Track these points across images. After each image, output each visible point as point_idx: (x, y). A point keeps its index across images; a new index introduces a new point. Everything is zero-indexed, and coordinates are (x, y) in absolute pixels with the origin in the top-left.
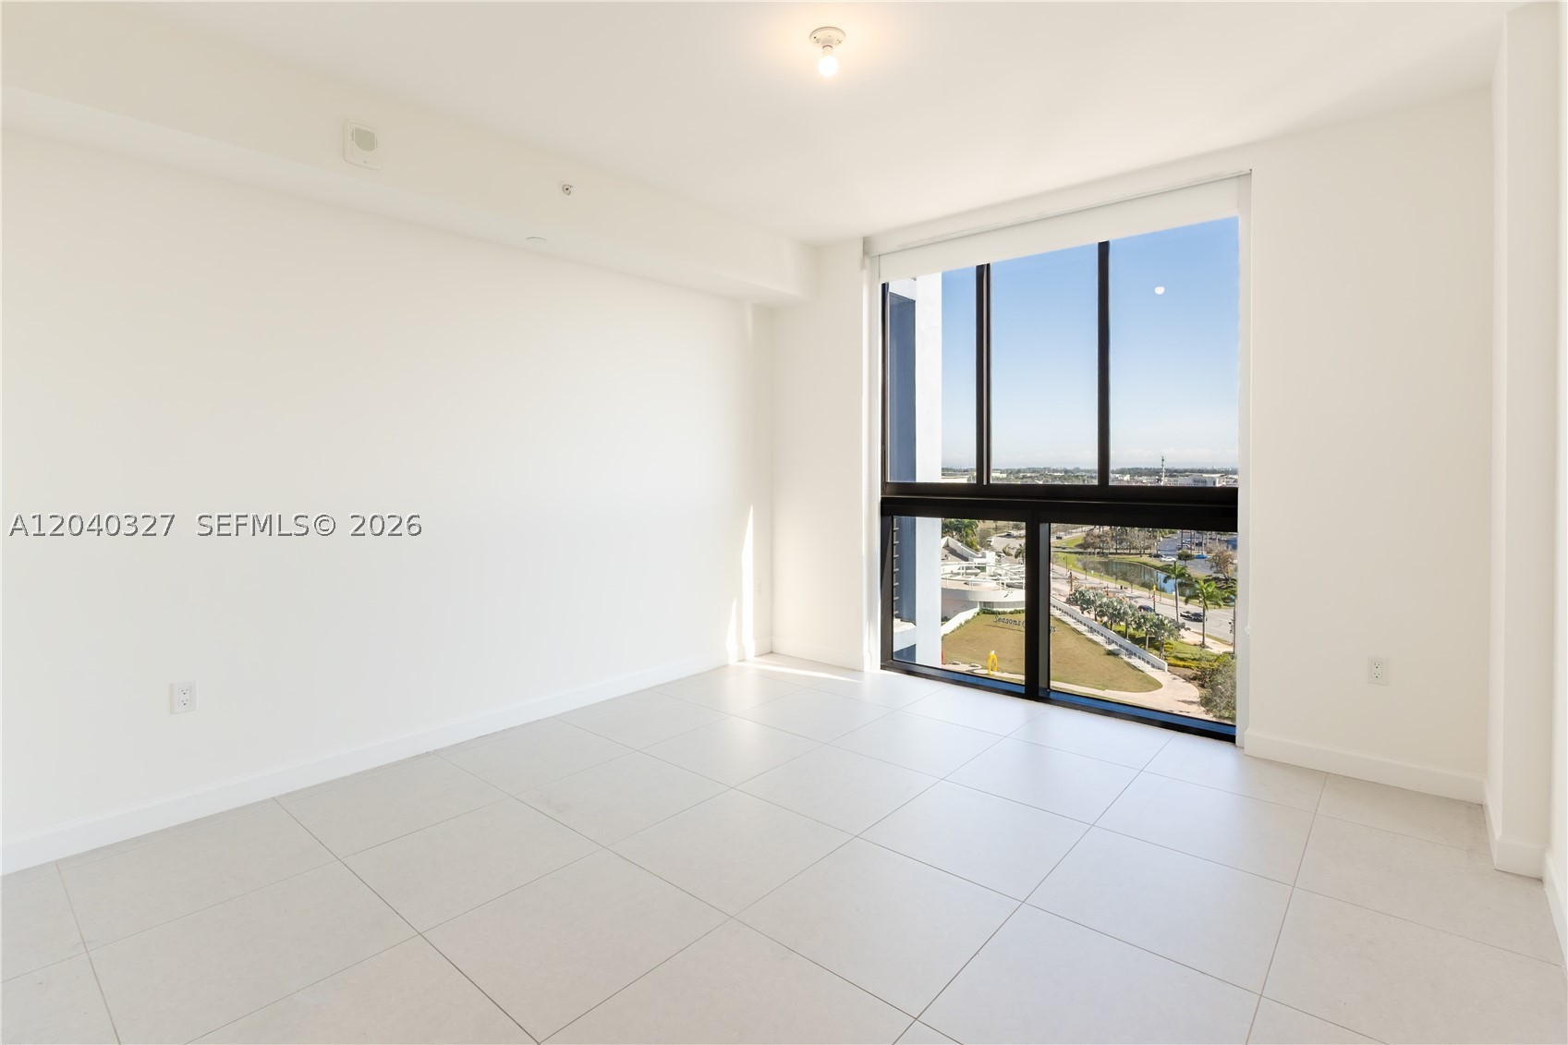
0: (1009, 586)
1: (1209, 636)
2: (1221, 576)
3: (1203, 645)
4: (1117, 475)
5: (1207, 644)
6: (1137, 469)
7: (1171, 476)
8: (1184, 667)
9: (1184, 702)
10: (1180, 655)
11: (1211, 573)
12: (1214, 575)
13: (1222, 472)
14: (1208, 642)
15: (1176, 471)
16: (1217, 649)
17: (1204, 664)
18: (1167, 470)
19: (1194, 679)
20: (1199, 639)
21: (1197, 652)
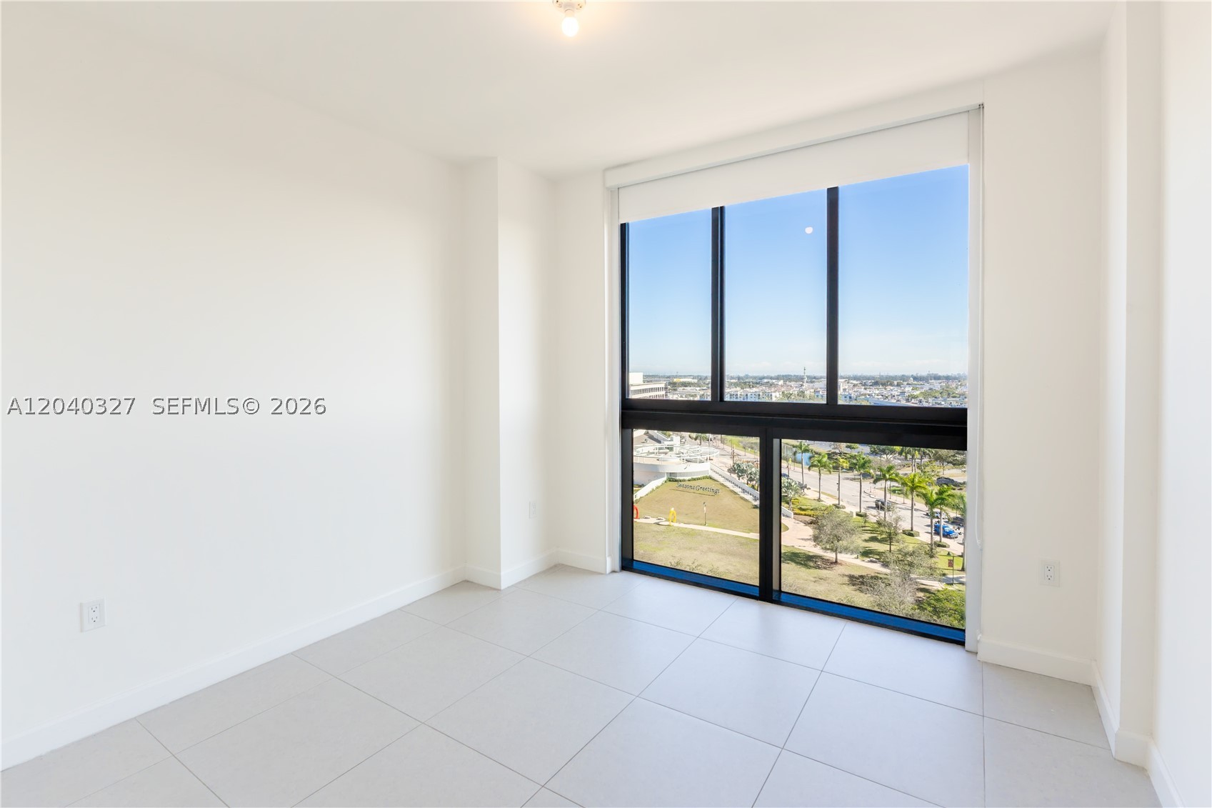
0: (688, 461)
1: (823, 493)
2: (837, 451)
3: (819, 500)
4: (774, 381)
5: (822, 499)
6: (789, 375)
7: (812, 382)
8: (805, 515)
9: (803, 539)
10: (803, 507)
11: (830, 449)
12: (833, 451)
13: (846, 378)
14: (823, 497)
15: (815, 378)
16: (828, 502)
17: (818, 513)
18: (808, 377)
19: (811, 523)
20: (816, 496)
21: (815, 504)
